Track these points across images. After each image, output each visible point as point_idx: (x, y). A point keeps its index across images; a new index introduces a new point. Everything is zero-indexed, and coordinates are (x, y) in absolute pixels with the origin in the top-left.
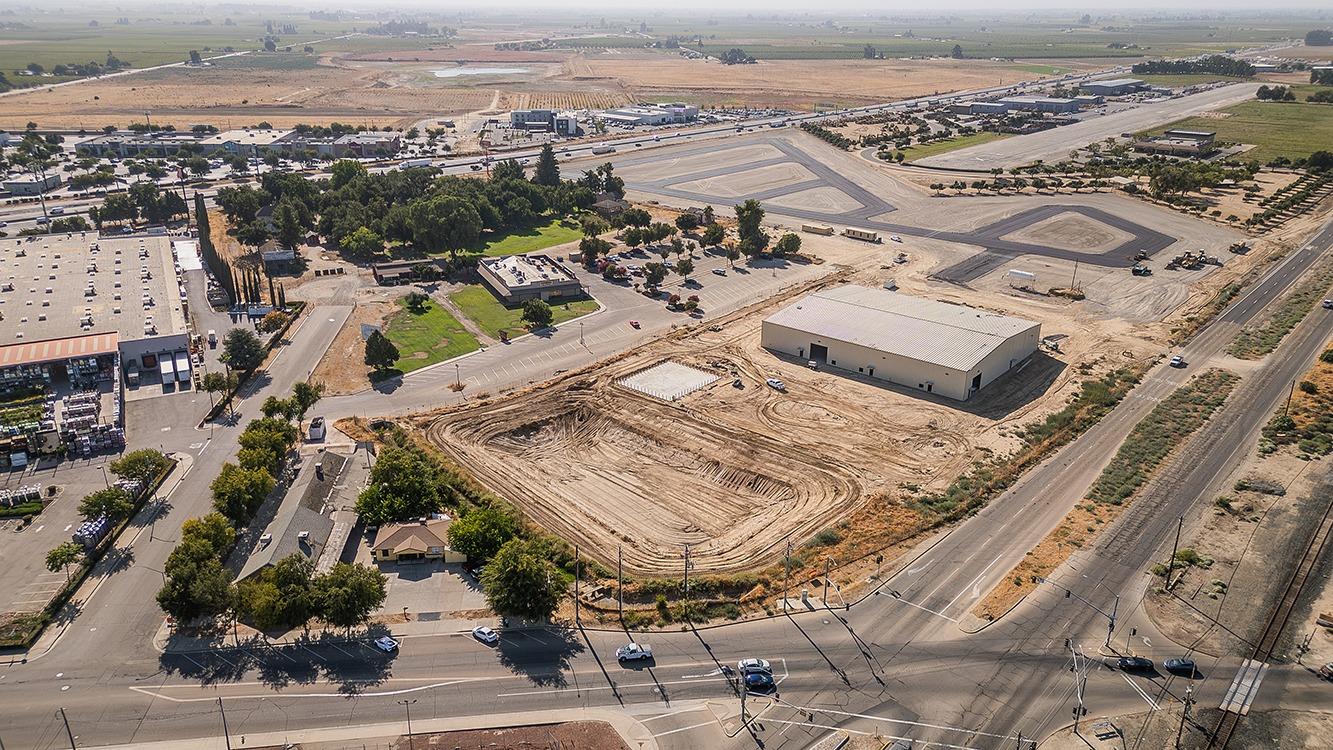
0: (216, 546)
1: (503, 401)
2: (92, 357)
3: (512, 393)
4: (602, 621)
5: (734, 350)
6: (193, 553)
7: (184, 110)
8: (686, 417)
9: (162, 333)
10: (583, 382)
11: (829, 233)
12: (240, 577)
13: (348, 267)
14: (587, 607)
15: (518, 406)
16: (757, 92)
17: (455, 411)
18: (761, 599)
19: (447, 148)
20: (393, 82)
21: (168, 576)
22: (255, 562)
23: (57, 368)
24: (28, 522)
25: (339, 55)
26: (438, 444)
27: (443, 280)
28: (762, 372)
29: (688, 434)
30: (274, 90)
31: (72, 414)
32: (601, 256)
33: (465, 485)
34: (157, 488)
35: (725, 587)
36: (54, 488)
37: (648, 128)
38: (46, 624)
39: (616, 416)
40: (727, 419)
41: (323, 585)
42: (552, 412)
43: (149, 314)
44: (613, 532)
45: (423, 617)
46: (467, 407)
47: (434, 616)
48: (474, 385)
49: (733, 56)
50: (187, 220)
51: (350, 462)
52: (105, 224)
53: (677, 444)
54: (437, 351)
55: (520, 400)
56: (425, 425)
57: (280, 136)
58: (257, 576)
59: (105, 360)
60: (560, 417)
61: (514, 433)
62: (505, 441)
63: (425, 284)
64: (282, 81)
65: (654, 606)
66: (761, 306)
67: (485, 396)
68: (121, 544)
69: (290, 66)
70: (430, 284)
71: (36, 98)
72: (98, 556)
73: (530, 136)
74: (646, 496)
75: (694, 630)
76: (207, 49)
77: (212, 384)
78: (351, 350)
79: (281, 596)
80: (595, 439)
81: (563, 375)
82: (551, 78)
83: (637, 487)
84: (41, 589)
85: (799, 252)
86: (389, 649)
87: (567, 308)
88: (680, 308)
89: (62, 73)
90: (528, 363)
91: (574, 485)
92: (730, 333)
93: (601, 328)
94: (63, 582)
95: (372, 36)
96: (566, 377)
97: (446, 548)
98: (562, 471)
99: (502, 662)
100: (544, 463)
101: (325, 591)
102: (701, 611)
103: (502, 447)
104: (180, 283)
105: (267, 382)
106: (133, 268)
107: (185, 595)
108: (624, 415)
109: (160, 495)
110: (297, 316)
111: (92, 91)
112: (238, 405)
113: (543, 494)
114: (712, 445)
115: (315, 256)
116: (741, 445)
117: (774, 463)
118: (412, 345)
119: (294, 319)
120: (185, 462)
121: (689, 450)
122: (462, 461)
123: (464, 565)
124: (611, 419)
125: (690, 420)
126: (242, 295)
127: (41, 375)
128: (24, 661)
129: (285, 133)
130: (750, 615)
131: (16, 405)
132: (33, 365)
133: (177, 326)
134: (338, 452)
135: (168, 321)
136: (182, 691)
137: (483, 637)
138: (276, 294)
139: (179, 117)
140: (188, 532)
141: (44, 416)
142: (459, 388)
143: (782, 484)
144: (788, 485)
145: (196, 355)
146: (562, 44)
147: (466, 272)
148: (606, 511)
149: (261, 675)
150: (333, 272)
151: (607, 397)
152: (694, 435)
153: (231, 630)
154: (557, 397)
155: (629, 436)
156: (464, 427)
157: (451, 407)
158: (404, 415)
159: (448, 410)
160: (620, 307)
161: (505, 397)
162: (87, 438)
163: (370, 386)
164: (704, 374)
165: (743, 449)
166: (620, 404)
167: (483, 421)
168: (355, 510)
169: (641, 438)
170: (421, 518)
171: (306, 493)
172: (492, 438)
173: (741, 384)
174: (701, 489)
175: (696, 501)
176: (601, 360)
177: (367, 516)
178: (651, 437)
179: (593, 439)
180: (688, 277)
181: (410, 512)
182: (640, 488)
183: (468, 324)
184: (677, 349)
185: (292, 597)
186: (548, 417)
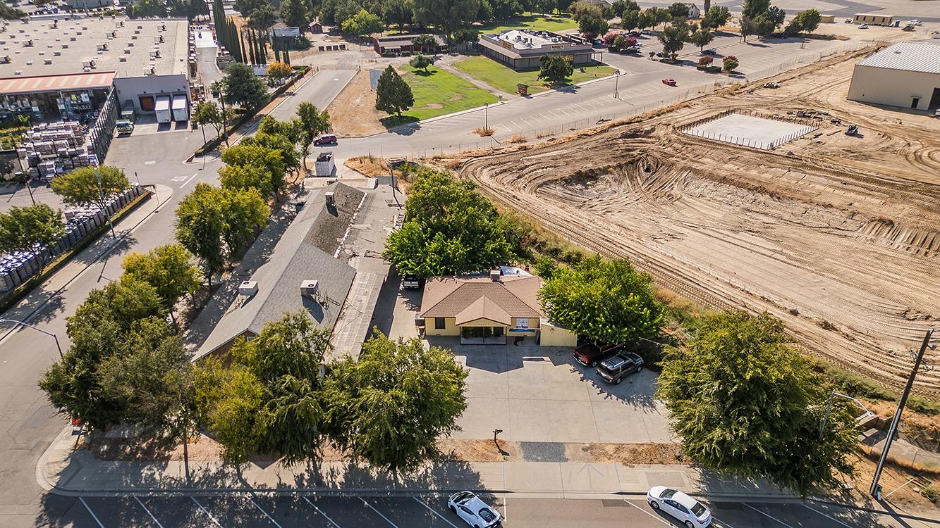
1: (545, 147)
2: (85, 91)
3: (553, 139)
8: (803, 166)
10: (636, 131)
13: (350, 45)
15: (565, 152)
17: (489, 155)
23: (47, 100)
27: (444, 53)
29: (818, 185)
33: (533, 235)
39: (695, 166)
40: (871, 169)
41: (348, 380)
42: (608, 160)
43: (153, 63)
45: (533, 451)
46: (502, 151)
47: (554, 452)
48: (503, 131)
51: (371, 198)
53: (806, 198)
54: (452, 103)
55: (565, 146)
56: (457, 167)
59: (98, 96)
60: (620, 166)
61: (568, 181)
62: (558, 190)
63: (427, 56)
67: (520, 141)
74: (797, 264)
78: (359, 101)
80: (676, 191)
81: (610, 123)
83: (774, 251)
87: (582, 71)
90: (560, 113)
91: (673, 243)
92: (793, 89)
96: (614, 126)
97: (543, 321)
98: (648, 227)
100: (617, 217)
103: (555, 196)
106: (149, 36)
108: (708, 164)
109: (119, 229)
110: (302, 76)
112: (236, 141)
114: (868, 198)
115: (318, 39)
116: (921, 199)
119: (299, 78)
121: (831, 206)
123: (576, 350)
124: (691, 169)
125: (813, 169)
132: (22, 96)
134: (355, 185)
138: (282, 60)
142: (488, 133)
147: (468, 47)
150: (336, 48)
151: (675, 145)
152: (830, 186)
153: (180, 449)
154: (610, 145)
155: (724, 189)
156: (505, 171)
157: (483, 150)
158: (428, 156)
159: (480, 154)
160: (642, 71)
161: (546, 142)
162: (52, 163)
163: (384, 129)
164: (791, 125)
165: (927, 204)
166: (698, 152)
167: (527, 167)
168: (385, 257)
169: (744, 192)
170: (493, 272)
171: (313, 229)
172: (541, 186)
173: (856, 131)
174: (880, 257)
175: (887, 273)
176: (649, 111)
177: (406, 265)
178: (762, 190)
179: (672, 192)
180: (705, 48)
181: (474, 261)
182: (781, 253)
183: (478, 83)
184: (738, 103)
185: (288, 403)
186: (606, 165)
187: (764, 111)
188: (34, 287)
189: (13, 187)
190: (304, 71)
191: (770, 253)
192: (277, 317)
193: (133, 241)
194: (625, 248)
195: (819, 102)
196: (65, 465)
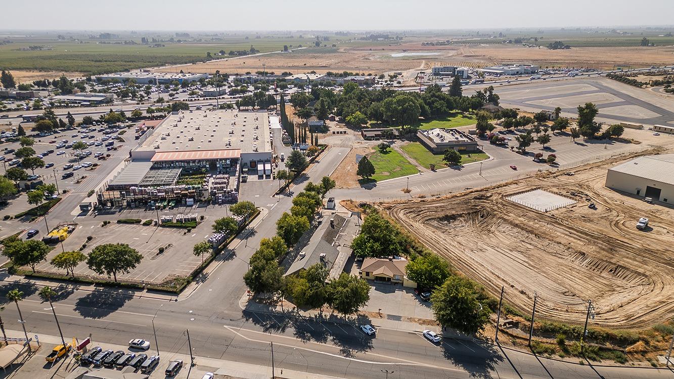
0: (277, 254)
1: (434, 201)
2: (228, 159)
3: (439, 197)
4: (514, 344)
5: (585, 187)
6: (264, 255)
7: (279, 67)
8: (556, 222)
9: (260, 151)
10: (483, 196)
11: (640, 128)
12: (288, 273)
13: (349, 131)
14: (502, 331)
15: (443, 204)
16: (573, 61)
17: (406, 203)
18: (644, 353)
19: (399, 83)
20: (372, 58)
21: (251, 266)
22: (295, 266)
23: (213, 163)
24: (189, 231)
25: (348, 48)
26: (397, 219)
27: (398, 139)
28: (609, 201)
29: (559, 233)
30: (318, 60)
31: (216, 183)
32: (488, 132)
33: (413, 244)
34: (250, 223)
35: (609, 338)
36: (203, 217)
37: (508, 76)
38: (189, 283)
39: (505, 217)
40: (588, 227)
41: (334, 285)
42: (464, 210)
43: (255, 143)
44: (512, 286)
45: (391, 317)
46: (413, 202)
47: (398, 318)
48: (416, 191)
49: (556, 45)
50: (276, 109)
51: (348, 221)
52: (242, 108)
53: (551, 238)
54: (395, 172)
55: (444, 201)
56: (389, 208)
57: (319, 76)
58: (297, 274)
59: (234, 161)
60: (469, 214)
61: (441, 219)
62: (435, 223)
63: (388, 141)
64: (322, 57)
65: (555, 341)
66: (600, 164)
67: (422, 197)
68: (231, 247)
69: (325, 52)
70: (391, 140)
71: (221, 63)
72: (219, 251)
73: (442, 79)
74: (531, 268)
75: (590, 365)
76: (291, 46)
77: (282, 176)
78: (349, 168)
79: (309, 287)
80: (493, 229)
81: (470, 190)
82: (451, 56)
83: (524, 261)
84: (189, 264)
85: (621, 137)
86: (370, 332)
87: (469, 156)
88: (544, 161)
89: (232, 54)
90: (448, 183)
91: (480, 253)
92: (581, 177)
93: (491, 168)
94: (200, 263)
95: (363, 41)
96: (472, 192)
97: (405, 277)
98: (472, 245)
99: (445, 357)
100: (459, 239)
101: (335, 288)
102: (593, 351)
103: (433, 226)
104: (270, 133)
105: (307, 178)
106: (251, 124)
107: (258, 278)
108: (512, 217)
109: (251, 226)
110: (323, 151)
111: (243, 61)
112: (293, 188)
113: (463, 256)
114: (579, 242)
115: (333, 126)
116: (602, 244)
117: (630, 259)
118: (381, 168)
119: (322, 152)
120: (264, 213)
121: (560, 243)
122: (410, 230)
123: (415, 289)
124: (503, 218)
125: (559, 224)
126: (298, 140)
127: (206, 166)
128: (176, 300)
129: (322, 75)
130: (636, 363)
131: (193, 178)
132: (203, 160)
133: (267, 149)
134: (342, 215)
135: (264, 147)
136: (252, 333)
137: (431, 338)
138: (314, 140)
139: (276, 70)
140: (263, 244)
141: (204, 184)
142: (408, 191)
143: (639, 274)
144: (644, 275)
145: (274, 164)
146: (456, 42)
147: (411, 136)
148: (504, 273)
149: (295, 332)
150: (341, 133)
151: (499, 205)
152: (563, 234)
153: (280, 303)
154: (466, 202)
155: (515, 230)
156: (411, 212)
157: (403, 200)
158: (377, 202)
159: (402, 202)
160: (503, 158)
161: (435, 199)
162: (221, 195)
163: (359, 185)
164: (565, 199)
165: (604, 247)
166: (508, 210)
167: (422, 210)
168: (351, 247)
169: (524, 232)
170: (390, 257)
171: (324, 234)
172: (427, 220)
173: (594, 207)
174: (572, 269)
175: (570, 276)
176: (494, 185)
177: (357, 251)
178: (532, 232)
179: (491, 229)
180: (545, 145)
181: (384, 252)
182: (527, 262)
183: (411, 161)
184: (544, 183)
185: (316, 289)
186: (461, 213)
187: (555, 190)
188: (225, 246)
189: (206, 204)
190: (324, 147)
191: (521, 262)
192: (314, 264)
193: (256, 232)
194: (452, 253)
195: (588, 186)
196: (247, 304)
